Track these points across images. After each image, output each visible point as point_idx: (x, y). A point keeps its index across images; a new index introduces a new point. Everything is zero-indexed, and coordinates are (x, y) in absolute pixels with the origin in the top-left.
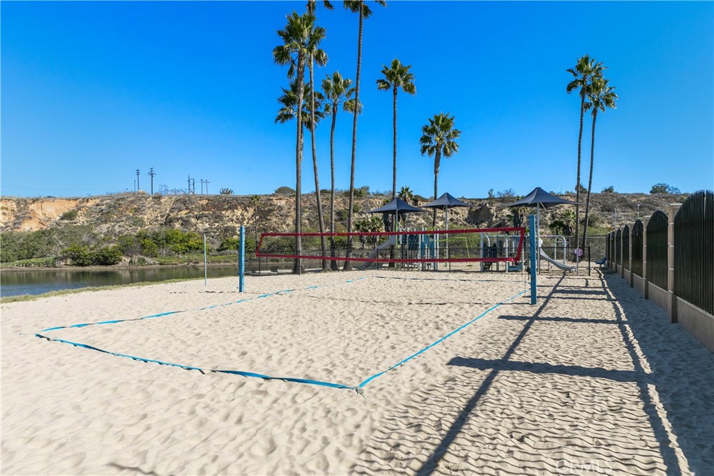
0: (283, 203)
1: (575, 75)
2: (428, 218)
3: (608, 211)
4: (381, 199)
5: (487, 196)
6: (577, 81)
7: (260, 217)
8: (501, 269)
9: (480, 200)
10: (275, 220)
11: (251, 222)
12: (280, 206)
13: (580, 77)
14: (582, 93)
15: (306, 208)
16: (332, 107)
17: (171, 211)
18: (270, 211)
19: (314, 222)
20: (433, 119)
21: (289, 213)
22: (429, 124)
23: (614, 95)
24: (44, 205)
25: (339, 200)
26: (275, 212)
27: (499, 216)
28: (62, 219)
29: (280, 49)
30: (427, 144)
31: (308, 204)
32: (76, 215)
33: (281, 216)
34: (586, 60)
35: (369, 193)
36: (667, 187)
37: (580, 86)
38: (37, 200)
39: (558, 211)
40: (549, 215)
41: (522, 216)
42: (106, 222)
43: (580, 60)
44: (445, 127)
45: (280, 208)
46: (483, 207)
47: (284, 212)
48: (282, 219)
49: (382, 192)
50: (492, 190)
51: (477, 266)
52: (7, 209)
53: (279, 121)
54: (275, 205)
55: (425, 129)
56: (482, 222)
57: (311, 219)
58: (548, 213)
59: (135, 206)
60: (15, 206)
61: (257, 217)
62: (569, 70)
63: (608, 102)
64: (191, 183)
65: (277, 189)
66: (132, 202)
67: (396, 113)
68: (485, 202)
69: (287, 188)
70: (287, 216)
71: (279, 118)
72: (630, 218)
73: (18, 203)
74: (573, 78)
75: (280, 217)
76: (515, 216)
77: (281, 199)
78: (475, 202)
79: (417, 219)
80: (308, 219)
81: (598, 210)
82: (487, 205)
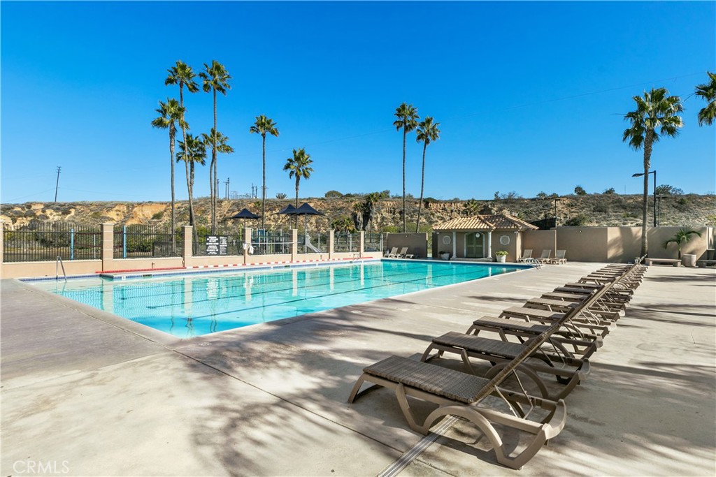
5: (493, 198)
11: (283, 221)
17: (227, 213)
24: (144, 208)
28: (153, 218)
32: (163, 215)
35: (389, 197)
38: (141, 204)
42: (181, 221)
50: (497, 193)
52: (120, 211)
58: (541, 213)
59: (203, 209)
60: (125, 209)
64: (255, 189)
66: (201, 205)
68: (489, 203)
72: (619, 218)
73: (128, 207)
81: (590, 211)
82: (490, 206)
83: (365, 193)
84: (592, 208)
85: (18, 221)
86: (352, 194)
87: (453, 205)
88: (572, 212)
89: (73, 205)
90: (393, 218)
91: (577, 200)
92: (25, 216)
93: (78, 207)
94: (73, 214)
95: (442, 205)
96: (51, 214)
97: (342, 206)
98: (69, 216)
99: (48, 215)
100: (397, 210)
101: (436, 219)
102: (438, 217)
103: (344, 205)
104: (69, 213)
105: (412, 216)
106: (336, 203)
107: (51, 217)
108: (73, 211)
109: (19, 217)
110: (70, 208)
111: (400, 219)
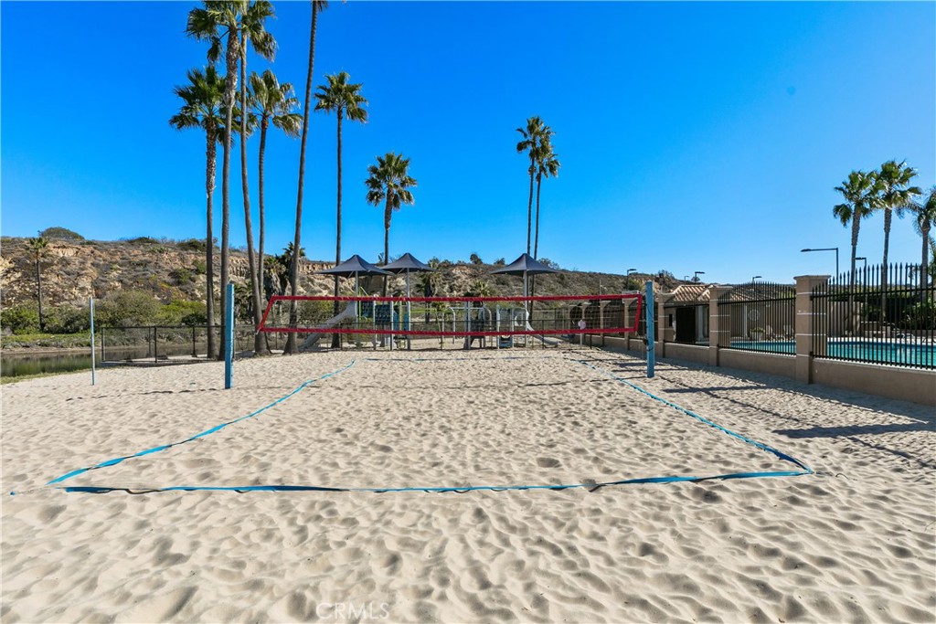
0: (69, 253)
1: (525, 135)
2: (308, 285)
3: (503, 284)
4: (239, 257)
6: (528, 142)
7: (24, 274)
8: (488, 345)
10: (56, 280)
13: (530, 138)
14: (532, 155)
15: (115, 263)
16: (259, 118)
18: (45, 265)
19: (132, 285)
20: (384, 159)
21: (83, 269)
22: (378, 165)
23: (557, 163)
26: (55, 267)
27: (393, 285)
29: (199, 14)
30: (376, 190)
31: (117, 258)
33: (68, 274)
34: (537, 121)
36: (549, 262)
37: (530, 148)
39: (455, 282)
40: (447, 286)
41: (434, 286)
43: (531, 120)
44: (400, 171)
45: (65, 262)
47: (72, 268)
48: (69, 279)
49: (237, 247)
51: (461, 342)
53: (175, 125)
55: (374, 170)
57: (126, 280)
61: (18, 275)
62: (518, 130)
63: (552, 169)
65: (43, 230)
67: (342, 144)
69: (64, 230)
70: (79, 275)
71: (175, 120)
74: (523, 139)
75: (66, 276)
77: (64, 247)
80: (121, 281)
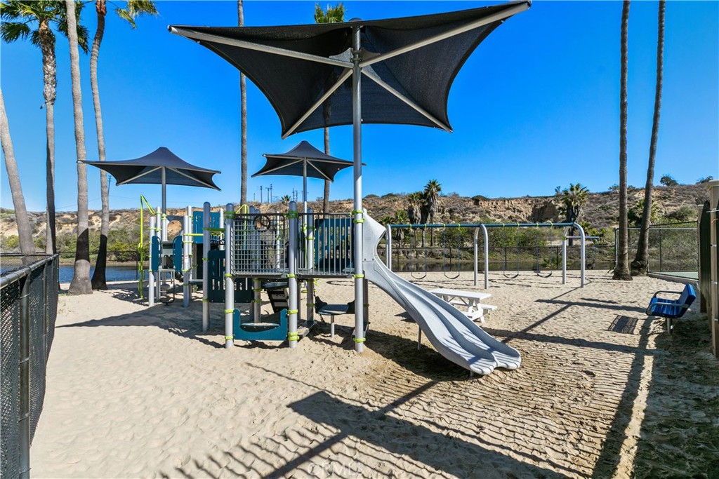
5: (554, 193)
9: (546, 197)
12: (348, 209)
25: (400, 202)
46: (547, 204)
50: (559, 188)
54: (344, 208)
56: (547, 219)
68: (551, 199)
76: (568, 209)
78: (539, 199)
79: (474, 217)
81: (692, 203)
82: (553, 202)
83: (406, 193)
84: (694, 199)
85: (63, 228)
86: (394, 194)
87: (507, 202)
88: (667, 206)
89: (119, 212)
90: (442, 218)
91: (669, 192)
92: (71, 223)
93: (124, 214)
94: (118, 220)
95: (494, 202)
96: (97, 221)
97: (384, 205)
98: (114, 222)
99: (94, 222)
100: (446, 209)
101: (493, 218)
102: (495, 215)
103: (386, 205)
104: (115, 219)
105: (464, 215)
106: (378, 203)
107: (96, 224)
108: (118, 217)
109: (65, 224)
110: (116, 215)
111: (450, 218)
